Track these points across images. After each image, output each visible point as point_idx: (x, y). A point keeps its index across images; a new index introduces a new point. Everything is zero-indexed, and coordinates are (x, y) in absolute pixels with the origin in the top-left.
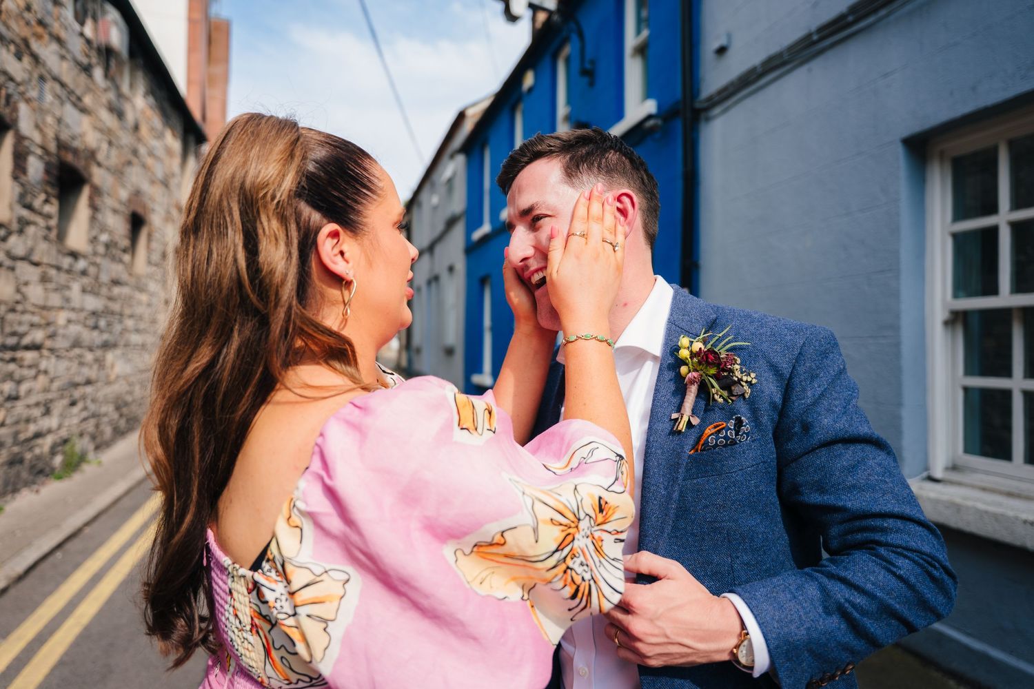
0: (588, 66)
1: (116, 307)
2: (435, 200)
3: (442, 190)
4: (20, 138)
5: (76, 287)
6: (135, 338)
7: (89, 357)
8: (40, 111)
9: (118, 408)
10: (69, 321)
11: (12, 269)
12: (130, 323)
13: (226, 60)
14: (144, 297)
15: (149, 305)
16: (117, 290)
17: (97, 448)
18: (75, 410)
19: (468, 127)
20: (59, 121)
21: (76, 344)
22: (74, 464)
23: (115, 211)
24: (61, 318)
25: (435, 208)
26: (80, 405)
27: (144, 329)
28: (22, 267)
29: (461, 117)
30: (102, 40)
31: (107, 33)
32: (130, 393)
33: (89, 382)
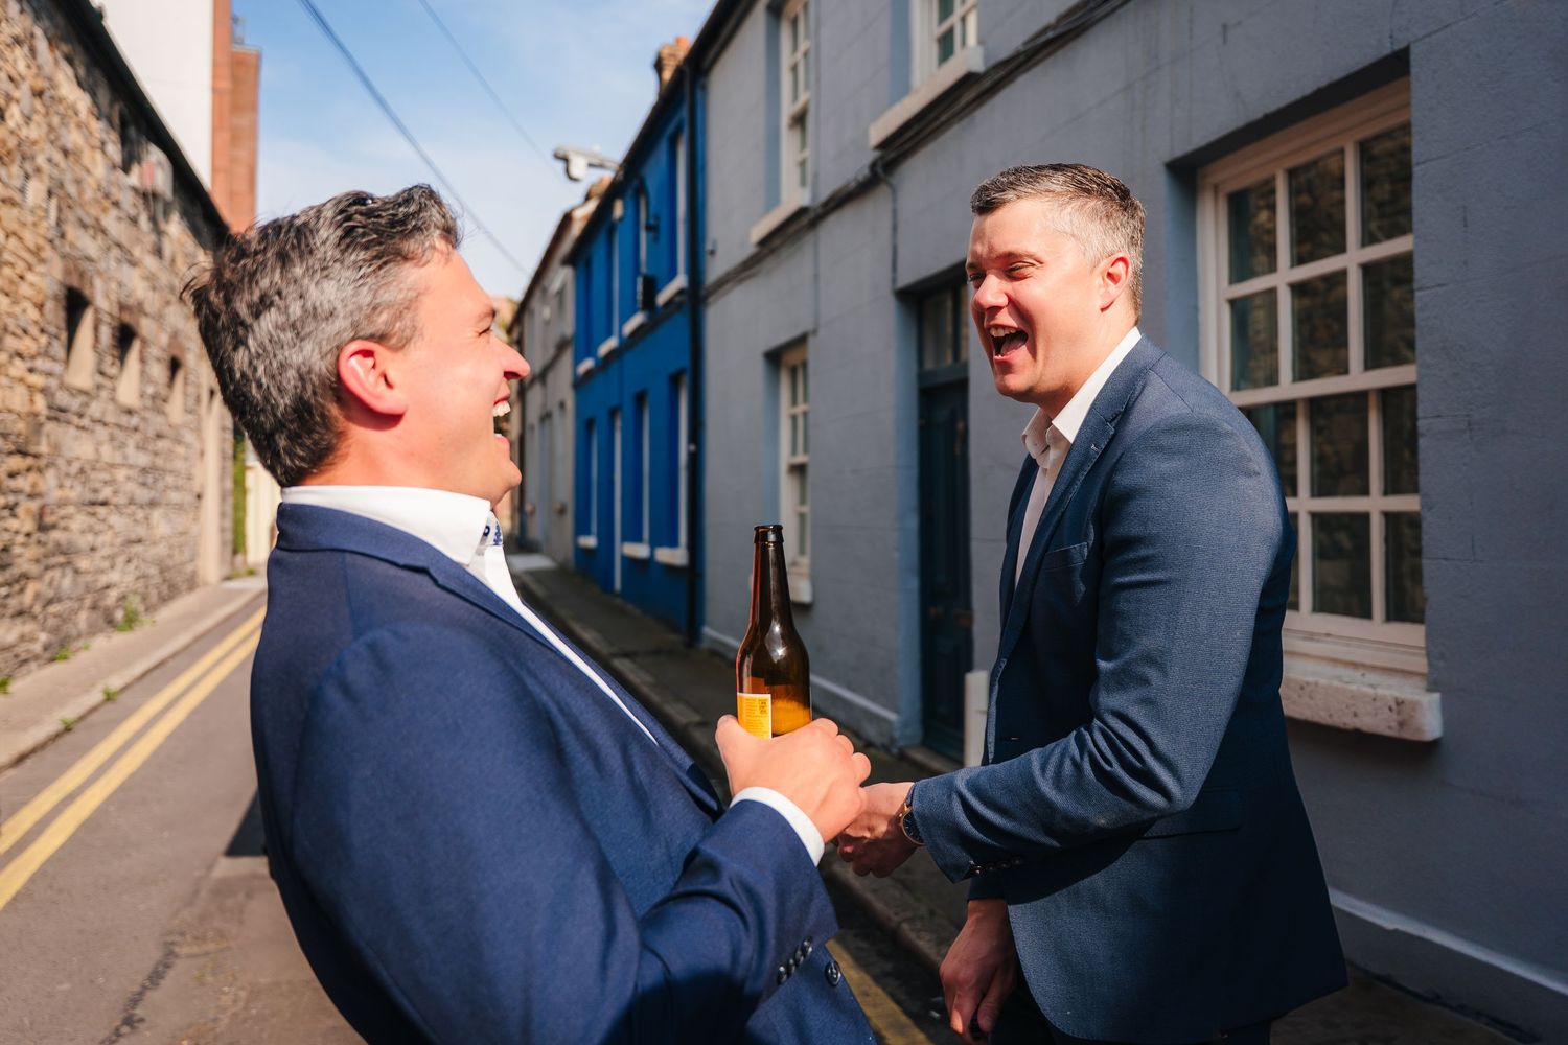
0: (652, 222)
1: (159, 462)
2: (546, 312)
3: (554, 302)
4: (97, 311)
5: (131, 443)
6: (174, 497)
7: (140, 514)
8: (107, 280)
9: (162, 572)
10: (128, 478)
11: (93, 431)
12: (170, 479)
13: (253, 107)
14: (181, 450)
15: (186, 459)
16: (162, 445)
17: (147, 610)
18: (131, 567)
19: (576, 229)
20: (120, 285)
21: (131, 502)
22: (131, 621)
23: (158, 360)
24: (121, 474)
25: (547, 323)
26: (135, 563)
27: (182, 486)
28: (100, 430)
29: (567, 219)
30: (149, 186)
31: (152, 177)
32: (170, 556)
33: (139, 541)
